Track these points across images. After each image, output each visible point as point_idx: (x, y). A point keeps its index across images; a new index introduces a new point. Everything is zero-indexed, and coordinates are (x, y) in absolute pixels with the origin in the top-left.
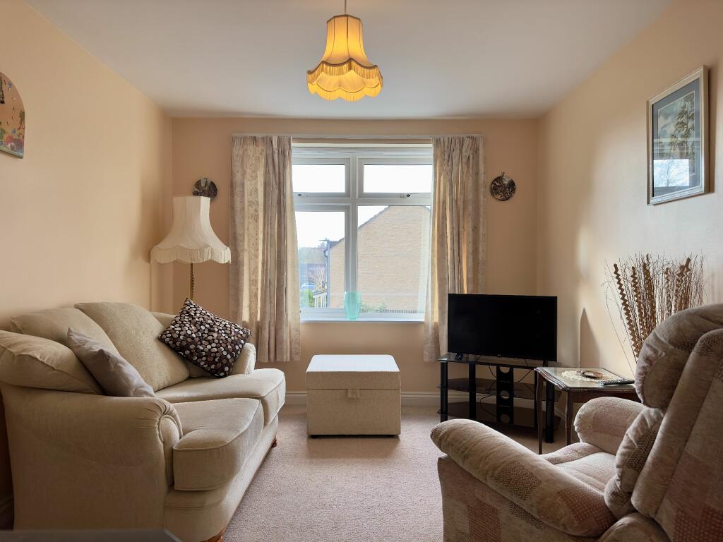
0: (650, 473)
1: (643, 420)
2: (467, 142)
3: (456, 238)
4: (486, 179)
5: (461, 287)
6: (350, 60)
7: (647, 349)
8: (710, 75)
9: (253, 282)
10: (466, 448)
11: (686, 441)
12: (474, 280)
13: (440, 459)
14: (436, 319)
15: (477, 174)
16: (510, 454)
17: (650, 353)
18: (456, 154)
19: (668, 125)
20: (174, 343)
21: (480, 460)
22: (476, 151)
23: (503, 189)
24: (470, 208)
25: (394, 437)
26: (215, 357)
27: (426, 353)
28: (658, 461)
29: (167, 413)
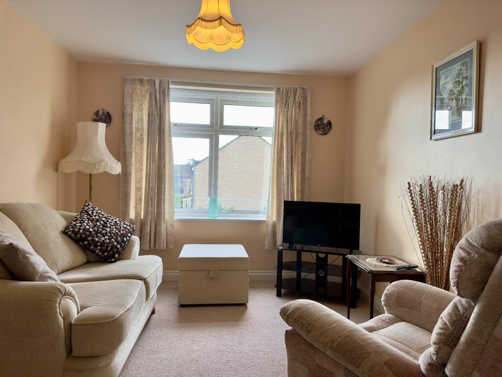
0: (463, 351)
1: (456, 307)
2: (299, 91)
3: (290, 161)
4: (311, 119)
5: (292, 196)
6: (221, 18)
7: (461, 251)
8: (481, 47)
9: (138, 189)
10: (309, 324)
11: (495, 326)
12: (302, 191)
13: (287, 332)
14: (274, 219)
15: (305, 115)
16: (344, 330)
17: (463, 254)
18: (291, 100)
19: (448, 84)
20: (76, 235)
21: (321, 334)
22: (305, 98)
23: (323, 127)
24: (300, 139)
25: (243, 305)
26: (107, 247)
27: (266, 243)
28: (470, 342)
29: (67, 294)
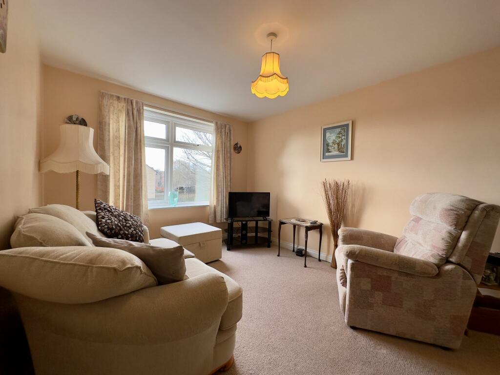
2: (227, 126)
4: (233, 144)
14: (215, 204)
15: (230, 140)
18: (223, 130)
19: (331, 136)
22: (230, 130)
25: (218, 260)
26: (136, 237)
27: (210, 219)
